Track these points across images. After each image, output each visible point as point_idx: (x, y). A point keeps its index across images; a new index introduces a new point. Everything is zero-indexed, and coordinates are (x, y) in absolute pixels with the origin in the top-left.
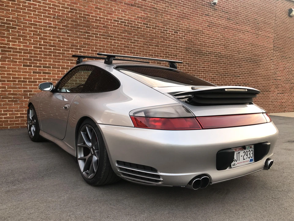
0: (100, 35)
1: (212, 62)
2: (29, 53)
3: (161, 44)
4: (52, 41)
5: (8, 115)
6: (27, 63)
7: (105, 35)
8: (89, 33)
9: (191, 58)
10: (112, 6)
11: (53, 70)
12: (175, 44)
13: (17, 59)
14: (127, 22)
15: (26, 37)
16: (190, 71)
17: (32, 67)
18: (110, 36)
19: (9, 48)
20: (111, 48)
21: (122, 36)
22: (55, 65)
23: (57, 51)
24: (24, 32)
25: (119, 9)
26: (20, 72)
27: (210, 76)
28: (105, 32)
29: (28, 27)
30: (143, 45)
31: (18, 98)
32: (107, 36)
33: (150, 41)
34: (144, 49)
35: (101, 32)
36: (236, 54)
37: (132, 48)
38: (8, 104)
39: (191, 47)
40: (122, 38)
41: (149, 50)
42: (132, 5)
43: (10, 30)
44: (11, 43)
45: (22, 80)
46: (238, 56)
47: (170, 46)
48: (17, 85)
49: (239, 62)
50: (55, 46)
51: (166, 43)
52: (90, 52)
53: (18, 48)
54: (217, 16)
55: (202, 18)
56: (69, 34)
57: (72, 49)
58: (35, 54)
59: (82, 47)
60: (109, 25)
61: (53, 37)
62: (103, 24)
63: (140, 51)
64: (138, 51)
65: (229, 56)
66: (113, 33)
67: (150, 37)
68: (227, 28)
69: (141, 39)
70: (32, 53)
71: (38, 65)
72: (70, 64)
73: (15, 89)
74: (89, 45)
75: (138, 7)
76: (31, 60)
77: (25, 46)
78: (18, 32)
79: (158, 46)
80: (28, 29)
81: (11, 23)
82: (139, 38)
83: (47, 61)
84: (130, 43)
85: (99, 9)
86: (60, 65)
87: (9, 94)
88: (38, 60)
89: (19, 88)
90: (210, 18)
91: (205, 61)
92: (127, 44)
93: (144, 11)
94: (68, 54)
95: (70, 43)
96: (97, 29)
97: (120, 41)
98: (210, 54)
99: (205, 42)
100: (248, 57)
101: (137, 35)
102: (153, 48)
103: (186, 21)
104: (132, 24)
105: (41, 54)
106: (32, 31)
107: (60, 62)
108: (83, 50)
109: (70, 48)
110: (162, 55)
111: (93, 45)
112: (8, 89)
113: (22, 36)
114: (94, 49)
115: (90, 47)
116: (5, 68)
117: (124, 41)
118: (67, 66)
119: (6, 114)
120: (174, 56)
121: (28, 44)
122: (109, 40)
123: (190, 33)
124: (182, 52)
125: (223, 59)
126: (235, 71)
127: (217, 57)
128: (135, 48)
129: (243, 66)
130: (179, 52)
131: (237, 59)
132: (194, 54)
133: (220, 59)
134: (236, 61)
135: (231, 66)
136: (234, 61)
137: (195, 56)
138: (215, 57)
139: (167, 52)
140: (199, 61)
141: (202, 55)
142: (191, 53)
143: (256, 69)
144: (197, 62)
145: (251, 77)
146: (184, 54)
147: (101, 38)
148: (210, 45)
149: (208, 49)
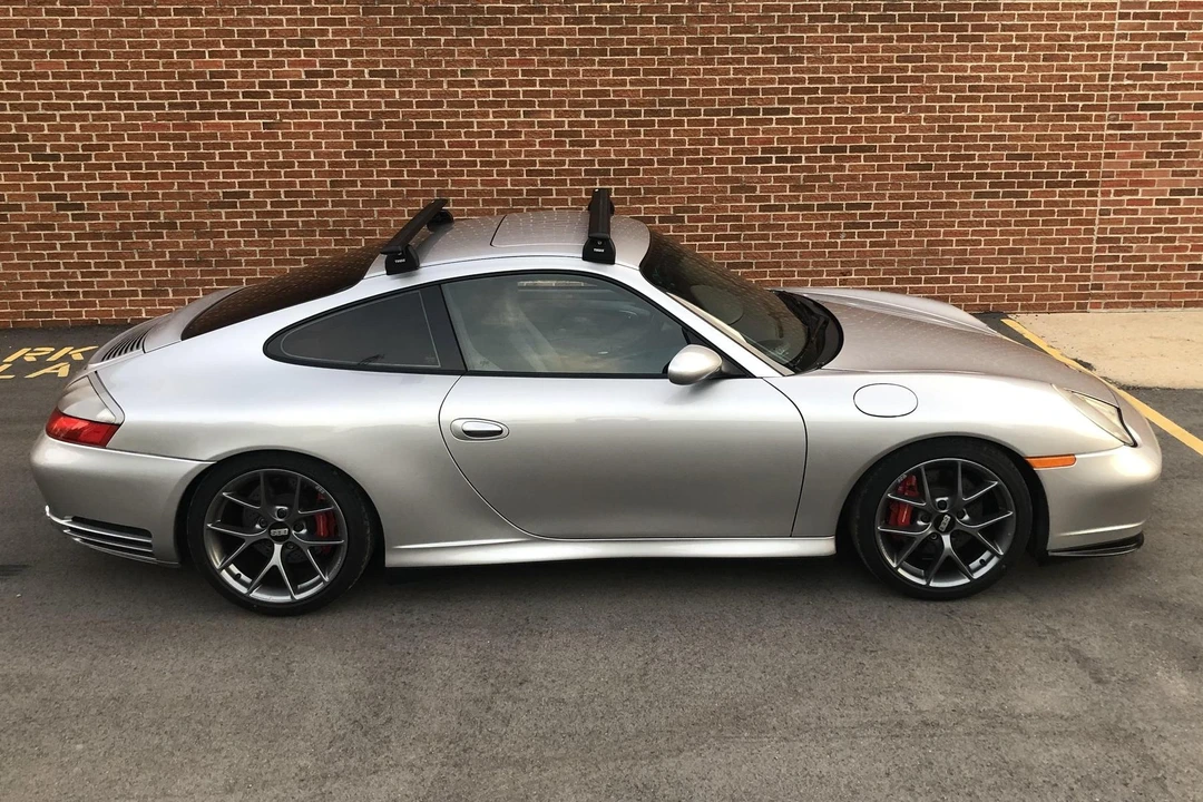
1: (552, 52)
9: (406, 43)
34: (118, 34)
37: (59, 34)
41: (147, 35)
63: (100, 45)
64: (90, 44)
84: (44, 17)
91: (501, 53)
92: (33, 23)
102: (167, 23)
110: (223, 48)
120: (290, 43)
124: (342, 21)
125: (638, 27)
126: (742, 81)
127: (588, 21)
128: (74, 34)
129: (813, 49)
130: (321, 22)
131: (759, 19)
132: (422, 22)
133: (612, 32)
134: (754, 30)
135: (711, 62)
136: (734, 30)
137: (429, 32)
138: (577, 21)
139: (249, 34)
140: (461, 54)
141: (475, 23)
142: (404, 22)
143: (938, 59)
144: (447, 62)
145: (893, 109)
146: (356, 32)
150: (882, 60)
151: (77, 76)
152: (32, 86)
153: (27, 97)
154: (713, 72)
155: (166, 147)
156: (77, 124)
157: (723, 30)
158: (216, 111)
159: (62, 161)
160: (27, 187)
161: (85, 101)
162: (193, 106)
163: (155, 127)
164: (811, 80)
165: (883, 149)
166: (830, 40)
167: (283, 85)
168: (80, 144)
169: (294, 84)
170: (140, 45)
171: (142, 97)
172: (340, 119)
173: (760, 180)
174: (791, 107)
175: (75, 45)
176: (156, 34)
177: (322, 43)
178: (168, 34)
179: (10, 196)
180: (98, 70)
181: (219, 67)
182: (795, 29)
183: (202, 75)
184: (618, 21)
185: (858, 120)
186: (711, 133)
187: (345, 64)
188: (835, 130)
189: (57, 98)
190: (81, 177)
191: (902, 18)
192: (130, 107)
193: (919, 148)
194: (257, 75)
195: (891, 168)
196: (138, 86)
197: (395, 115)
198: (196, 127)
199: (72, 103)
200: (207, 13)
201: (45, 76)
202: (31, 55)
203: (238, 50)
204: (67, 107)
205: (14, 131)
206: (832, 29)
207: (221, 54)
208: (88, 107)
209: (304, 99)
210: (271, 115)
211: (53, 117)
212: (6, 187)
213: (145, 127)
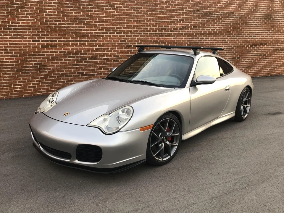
0: (102, 6)
1: (223, 23)
2: (37, 29)
3: (166, 10)
4: (57, 16)
5: (22, 86)
6: (36, 38)
7: (107, 6)
8: (92, 5)
9: (199, 21)
11: (59, 44)
12: (181, 8)
13: (27, 35)
15: (33, 14)
16: (199, 34)
17: (41, 42)
18: (112, 6)
19: (19, 26)
20: (114, 17)
21: (125, 5)
22: (61, 38)
23: (62, 25)
24: (31, 11)
26: (30, 47)
27: (220, 38)
29: (35, 5)
30: (146, 11)
31: (29, 70)
32: (109, 7)
33: (154, 7)
34: (147, 16)
35: (103, 3)
36: (253, 12)
37: (135, 16)
38: (21, 76)
39: (199, 9)
40: (125, 7)
41: (153, 17)
43: (19, 10)
44: (20, 22)
45: (32, 54)
46: (255, 14)
47: (176, 11)
48: (28, 59)
49: (256, 21)
50: (60, 21)
51: (172, 7)
52: (93, 23)
53: (27, 25)
56: (72, 8)
57: (75, 22)
58: (42, 29)
59: (85, 20)
61: (58, 12)
64: (141, 18)
65: (244, 16)
66: (115, 3)
69: (145, 6)
70: (39, 29)
71: (45, 39)
72: (74, 37)
73: (27, 62)
74: (92, 16)
76: (39, 35)
77: (32, 23)
78: (26, 11)
79: (163, 12)
80: (35, 7)
81: (20, 3)
82: (143, 6)
83: (53, 35)
84: (133, 11)
86: (65, 38)
87: (22, 67)
88: (44, 35)
89: (30, 61)
91: (215, 23)
92: (130, 13)
94: (73, 27)
95: (74, 16)
97: (123, 10)
98: (222, 15)
100: (267, 15)
101: (140, 3)
102: (157, 14)
105: (48, 30)
106: (38, 9)
107: (65, 35)
108: (87, 22)
109: (74, 22)
110: (167, 20)
111: (96, 17)
112: (20, 62)
113: (30, 14)
114: (97, 20)
115: (93, 19)
116: (17, 44)
117: (127, 10)
118: (72, 38)
119: (21, 85)
120: (180, 20)
121: (35, 21)
122: (112, 10)
124: (189, 15)
125: (236, 19)
126: (250, 30)
127: (229, 17)
128: (138, 16)
129: (260, 25)
130: (185, 15)
131: (253, 18)
132: (203, 16)
133: (232, 20)
135: (246, 26)
136: (250, 20)
137: (204, 18)
138: (227, 17)
139: (172, 17)
140: (209, 23)
141: (211, 17)
142: (200, 16)
143: (276, 27)
144: (206, 25)
145: (270, 36)
146: (191, 18)
147: (103, 9)
148: (221, 5)
149: (219, 10)
150: (269, 27)
151: (137, 26)
152: (128, 28)
153: (127, 31)
154: (246, 28)
156: (137, 38)
157: (248, 20)
158: (164, 35)
159: (132, 47)
160: (124, 53)
161: (139, 32)
162: (160, 34)
163: (152, 38)
164: (260, 31)
165: (268, 44)
166: (263, 23)
167: (177, 29)
168: (136, 43)
169: (179, 29)
170: (151, 19)
171: (150, 31)
172: (187, 37)
173: (252, 50)
175: (138, 18)
177: (185, 20)
178: (157, 17)
179: (120, 56)
180: (142, 25)
181: (166, 25)
183: (163, 26)
184: (233, 17)
185: (266, 38)
186: (245, 40)
187: (189, 25)
188: (262, 40)
189: (133, 31)
192: (148, 34)
193: (273, 44)
194: (173, 27)
195: (269, 48)
196: (150, 29)
197: (196, 36)
198: (160, 39)
199: (136, 32)
200: (165, 12)
201: (131, 26)
202: (129, 21)
203: (170, 21)
204: (135, 33)
205: (123, 39)
206: (263, 21)
207: (166, 22)
208: (139, 33)
209: (181, 32)
210: (174, 36)
211: (132, 36)
212: (120, 53)
213: (150, 38)
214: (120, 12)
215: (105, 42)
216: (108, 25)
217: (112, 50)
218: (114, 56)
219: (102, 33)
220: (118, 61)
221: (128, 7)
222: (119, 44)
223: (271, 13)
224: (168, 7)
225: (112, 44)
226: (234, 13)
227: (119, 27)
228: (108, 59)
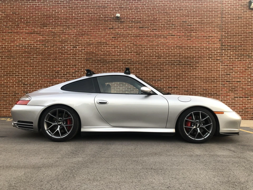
0: (5, 57)
1: (119, 69)
7: (8, 57)
9: (93, 66)
10: (14, 36)
14: (27, 45)
18: (12, 57)
20: (13, 64)
21: (23, 55)
25: (20, 37)
28: (9, 55)
30: (41, 60)
32: (10, 57)
33: (48, 57)
34: (42, 63)
35: (6, 55)
36: (156, 59)
37: (31, 63)
40: (23, 57)
42: (31, 33)
46: (159, 60)
47: (69, 59)
51: (65, 56)
54: (125, 27)
55: (105, 32)
60: (12, 49)
62: (7, 49)
63: (38, 65)
65: (144, 62)
66: (15, 55)
67: (48, 54)
68: (139, 36)
69: (40, 56)
75: (37, 34)
79: (56, 60)
82: (38, 56)
84: (29, 60)
85: (4, 40)
90: (115, 30)
91: (110, 69)
92: (27, 61)
93: (42, 36)
96: (3, 53)
97: (21, 59)
98: (117, 61)
99: (110, 52)
100: (174, 61)
101: (35, 54)
102: (51, 62)
103: (86, 37)
104: (31, 46)
110: (60, 66)
117: (24, 59)
120: (72, 66)
122: (12, 60)
123: (90, 46)
124: (82, 62)
125: (135, 65)
126: (153, 75)
127: (126, 63)
128: (34, 63)
129: (166, 70)
130: (78, 62)
131: (156, 64)
132: (96, 63)
133: (130, 65)
134: (155, 66)
135: (147, 71)
136: (152, 66)
137: (97, 65)
138: (124, 63)
139: (65, 64)
140: (103, 68)
141: (106, 63)
142: (93, 63)
143: (189, 72)
144: (100, 70)
145: (181, 80)
146: (84, 64)
147: (5, 59)
148: (116, 54)
149: (114, 58)
150: (178, 72)
151: (33, 70)
152: (25, 72)
153: (24, 74)
154: (148, 73)
155: (48, 83)
156: (32, 79)
157: (150, 66)
158: (58, 77)
159: (28, 86)
160: (21, 90)
162: (53, 76)
163: (46, 80)
164: (166, 75)
165: (179, 88)
166: (169, 68)
167: (70, 73)
168: (32, 82)
169: (72, 73)
170: (45, 65)
174: (162, 79)
175: (34, 65)
176: (48, 63)
177: (78, 66)
178: (51, 63)
179: (17, 92)
180: (37, 69)
181: (59, 69)
182: (163, 66)
183: (56, 71)
184: (131, 64)
185: (175, 82)
187: (82, 70)
188: (170, 84)
189: (29, 74)
190: (31, 88)
191: (182, 64)
192: (42, 76)
193: (186, 88)
194: (66, 71)
195: (181, 91)
198: (53, 80)
200: (58, 60)
201: (28, 70)
202: (26, 66)
203: (63, 67)
204: (31, 76)
205: (20, 80)
206: (169, 66)
207: (60, 67)
208: (34, 76)
209: (74, 75)
210: (68, 78)
211: (28, 78)
212: (17, 90)
213: (44, 80)
214: (18, 61)
215: (5, 81)
216: (9, 70)
217: (11, 88)
218: (12, 92)
219: (4, 75)
220: (16, 96)
221: (25, 57)
222: (17, 83)
223: (179, 59)
224: (60, 57)
225: (11, 83)
226: (131, 60)
227: (17, 71)
228: (7, 94)
